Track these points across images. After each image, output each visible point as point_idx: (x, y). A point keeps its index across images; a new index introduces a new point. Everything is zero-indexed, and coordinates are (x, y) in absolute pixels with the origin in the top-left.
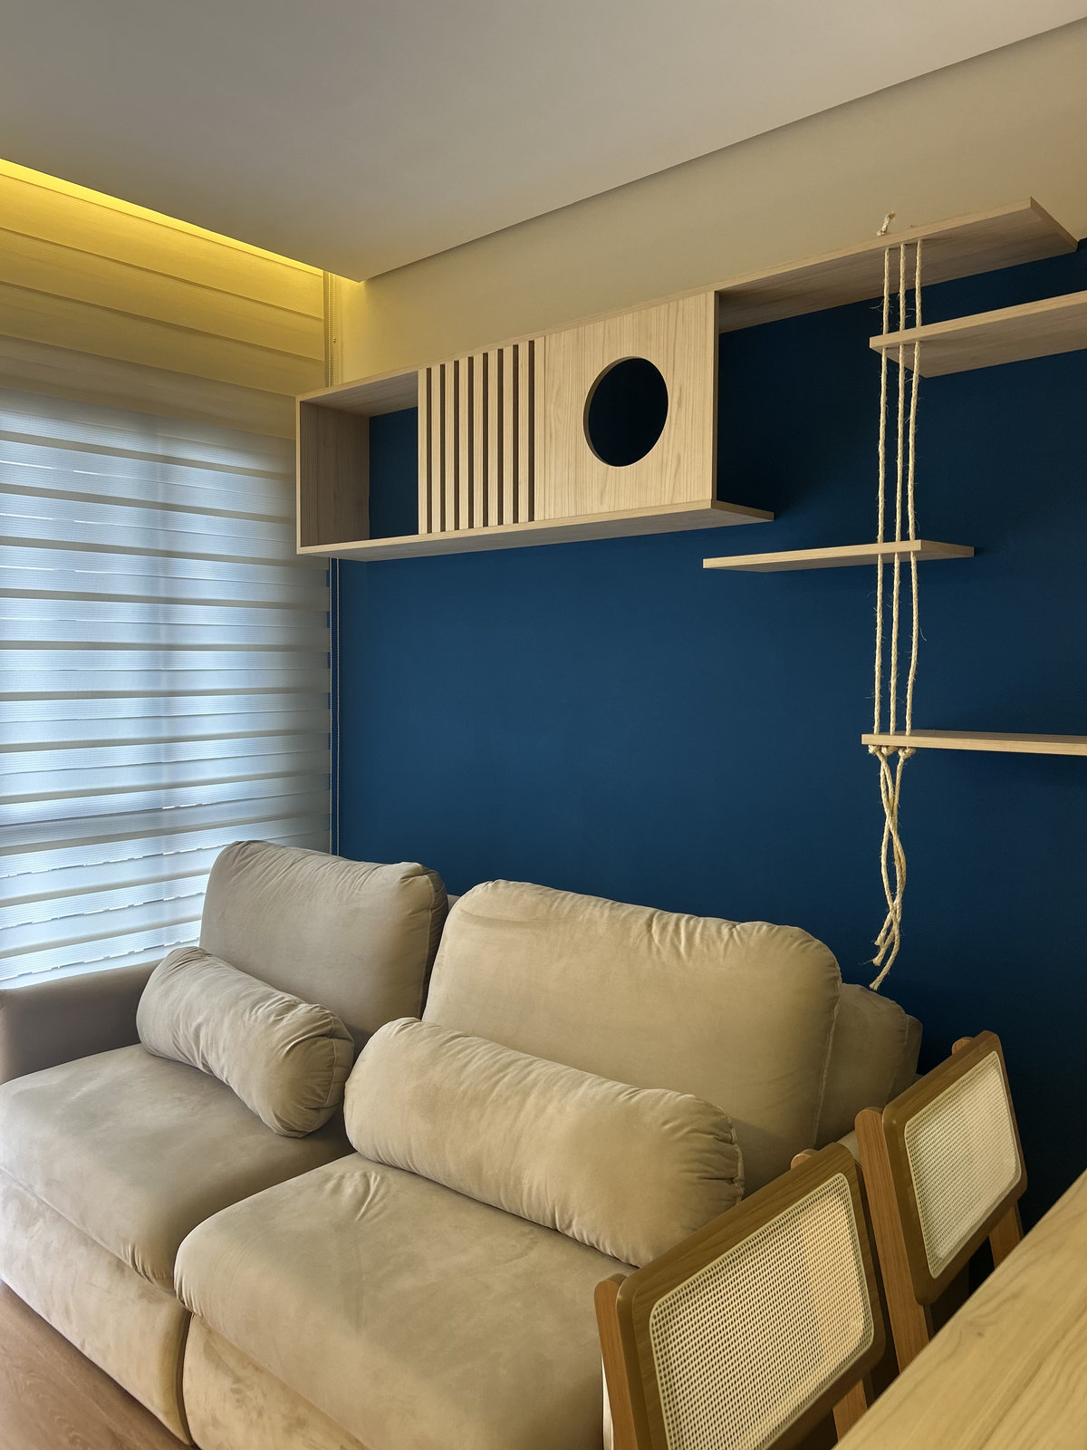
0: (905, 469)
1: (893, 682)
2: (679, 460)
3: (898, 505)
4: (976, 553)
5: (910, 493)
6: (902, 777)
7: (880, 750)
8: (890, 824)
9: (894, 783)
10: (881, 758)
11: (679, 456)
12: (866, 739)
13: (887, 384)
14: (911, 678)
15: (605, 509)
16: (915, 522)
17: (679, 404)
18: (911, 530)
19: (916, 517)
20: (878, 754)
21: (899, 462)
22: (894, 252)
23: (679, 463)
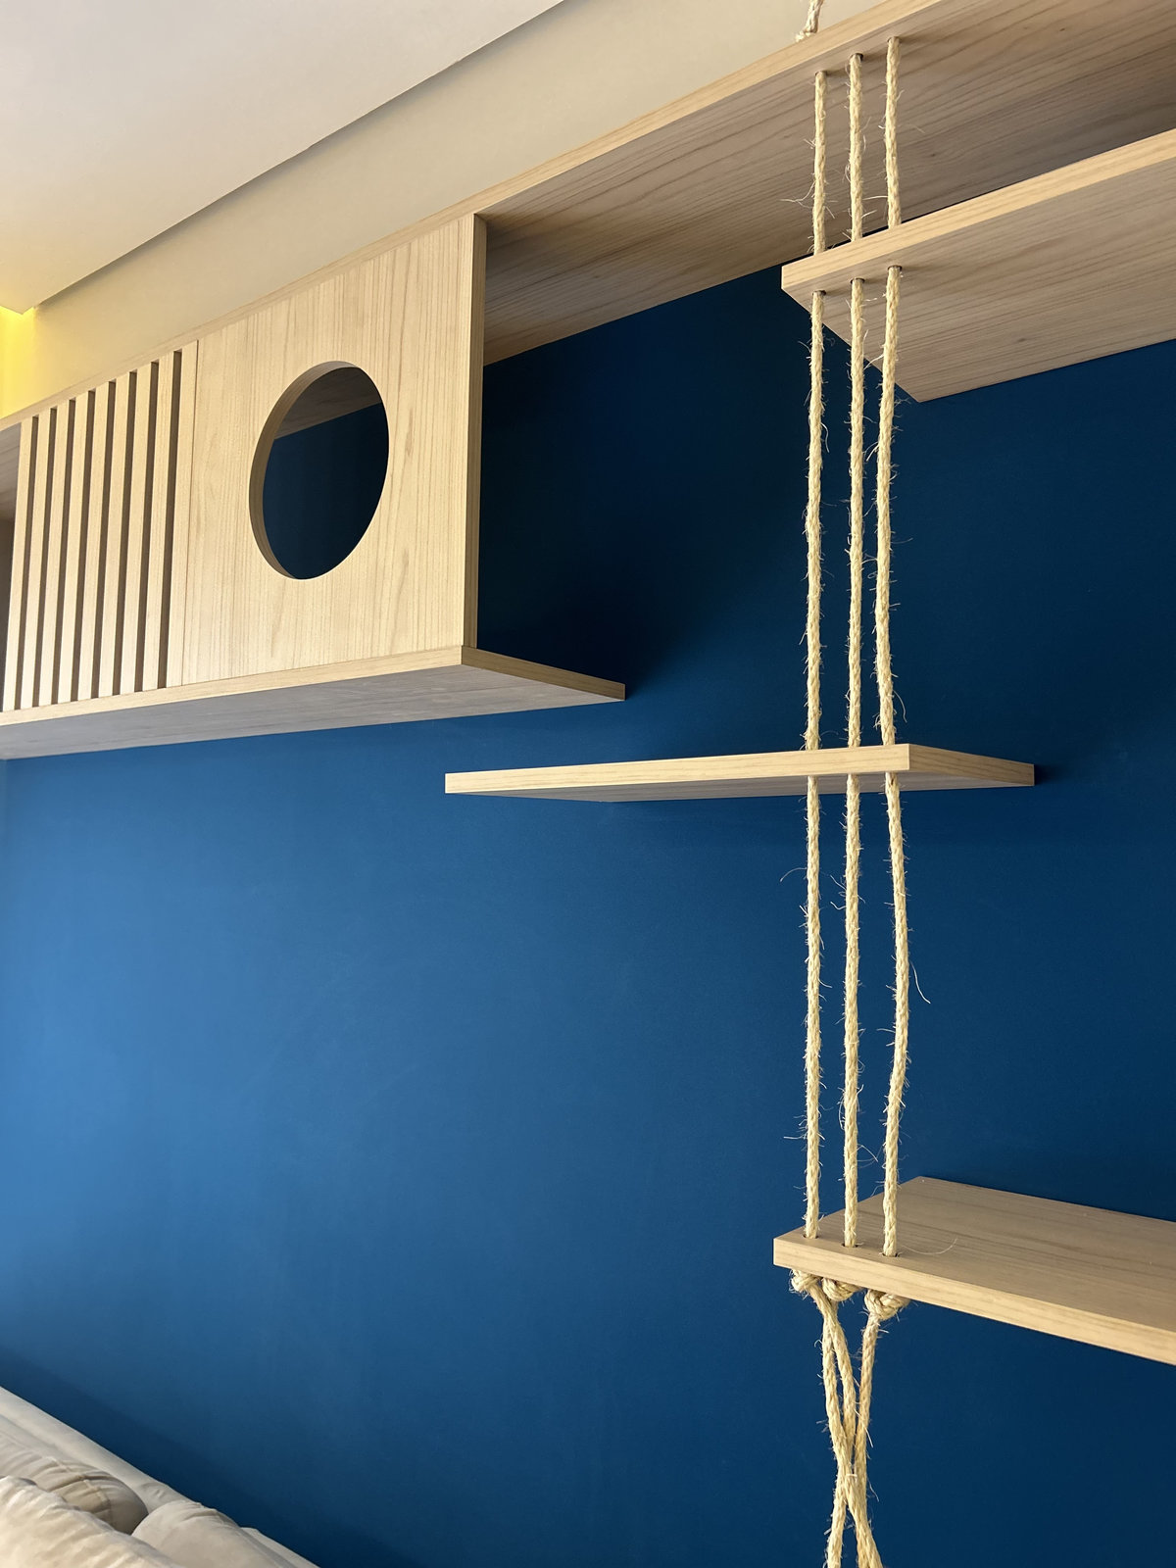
0: (870, 568)
1: (850, 1102)
3: (853, 657)
4: (1040, 775)
5: (881, 628)
6: (876, 1363)
7: (821, 1288)
8: (848, 1491)
9: (857, 1375)
10: (822, 1307)
11: (406, 555)
12: (784, 1251)
13: (824, 375)
14: (894, 1097)
15: (276, 665)
16: (895, 701)
17: (408, 450)
18: (885, 720)
19: (897, 685)
20: (814, 1295)
21: (855, 552)
22: (835, 76)
23: (405, 572)
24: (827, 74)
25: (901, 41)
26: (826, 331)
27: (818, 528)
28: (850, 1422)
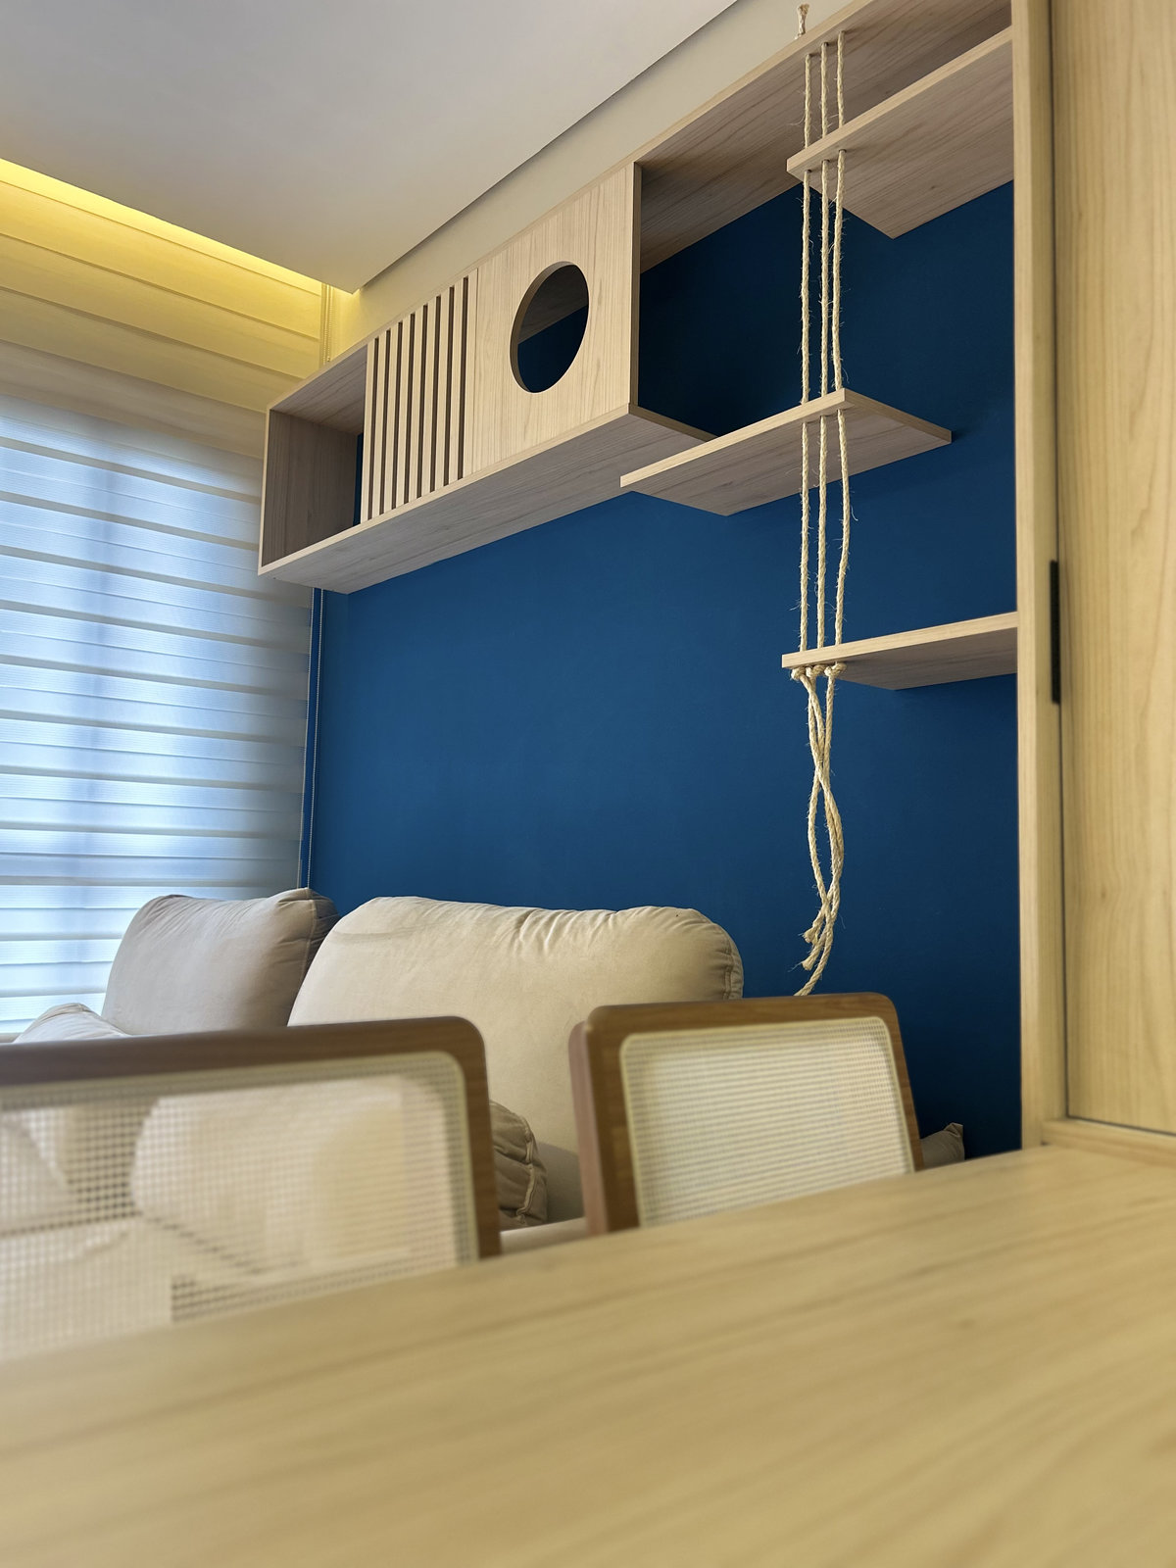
0: (831, 306)
1: (820, 582)
2: (598, 366)
3: (823, 356)
5: (835, 336)
6: (834, 706)
7: (805, 674)
8: (820, 776)
9: (824, 717)
10: (806, 685)
11: (599, 361)
12: (787, 660)
13: (810, 214)
14: (841, 573)
15: (528, 445)
16: (842, 372)
17: (600, 302)
18: (838, 380)
19: (843, 365)
20: (802, 679)
21: (824, 302)
22: (815, 55)
23: (598, 370)
24: (811, 55)
25: (845, 33)
26: (811, 190)
27: (807, 294)
28: (821, 741)
